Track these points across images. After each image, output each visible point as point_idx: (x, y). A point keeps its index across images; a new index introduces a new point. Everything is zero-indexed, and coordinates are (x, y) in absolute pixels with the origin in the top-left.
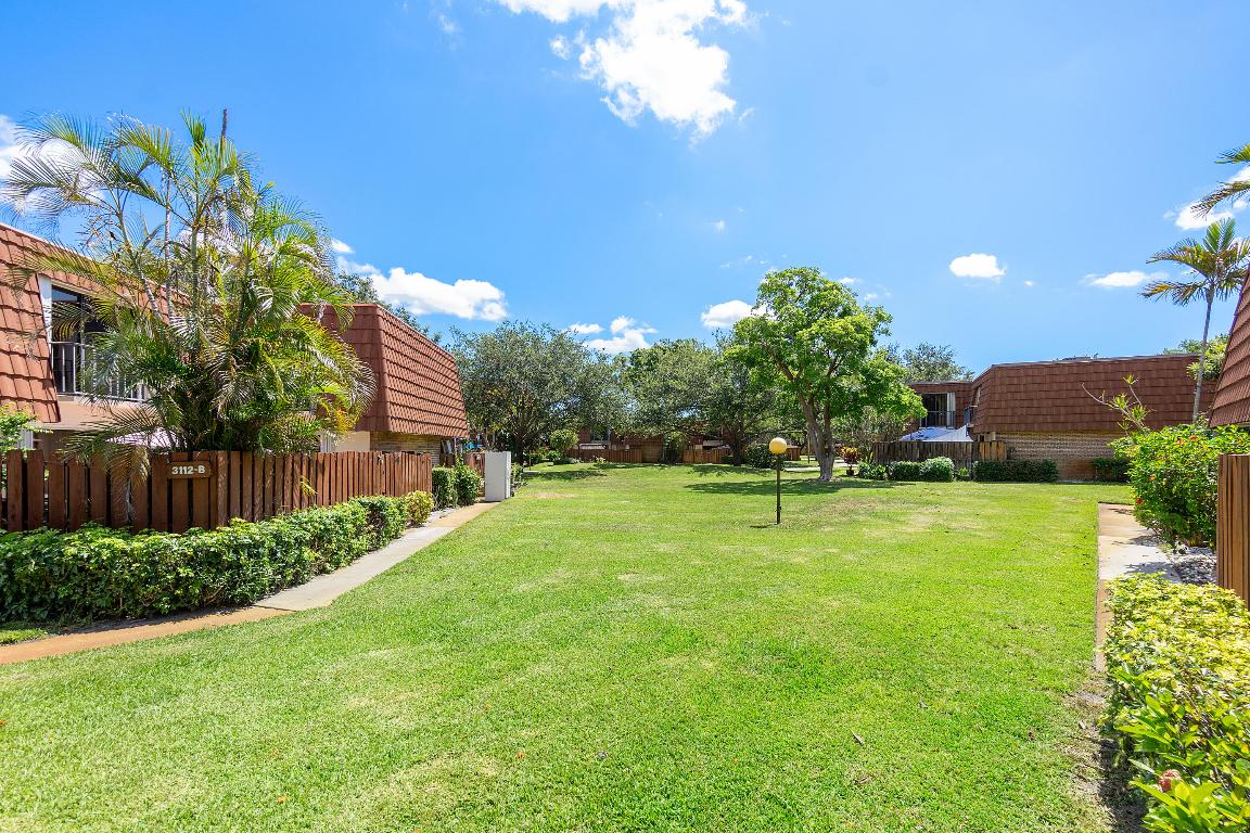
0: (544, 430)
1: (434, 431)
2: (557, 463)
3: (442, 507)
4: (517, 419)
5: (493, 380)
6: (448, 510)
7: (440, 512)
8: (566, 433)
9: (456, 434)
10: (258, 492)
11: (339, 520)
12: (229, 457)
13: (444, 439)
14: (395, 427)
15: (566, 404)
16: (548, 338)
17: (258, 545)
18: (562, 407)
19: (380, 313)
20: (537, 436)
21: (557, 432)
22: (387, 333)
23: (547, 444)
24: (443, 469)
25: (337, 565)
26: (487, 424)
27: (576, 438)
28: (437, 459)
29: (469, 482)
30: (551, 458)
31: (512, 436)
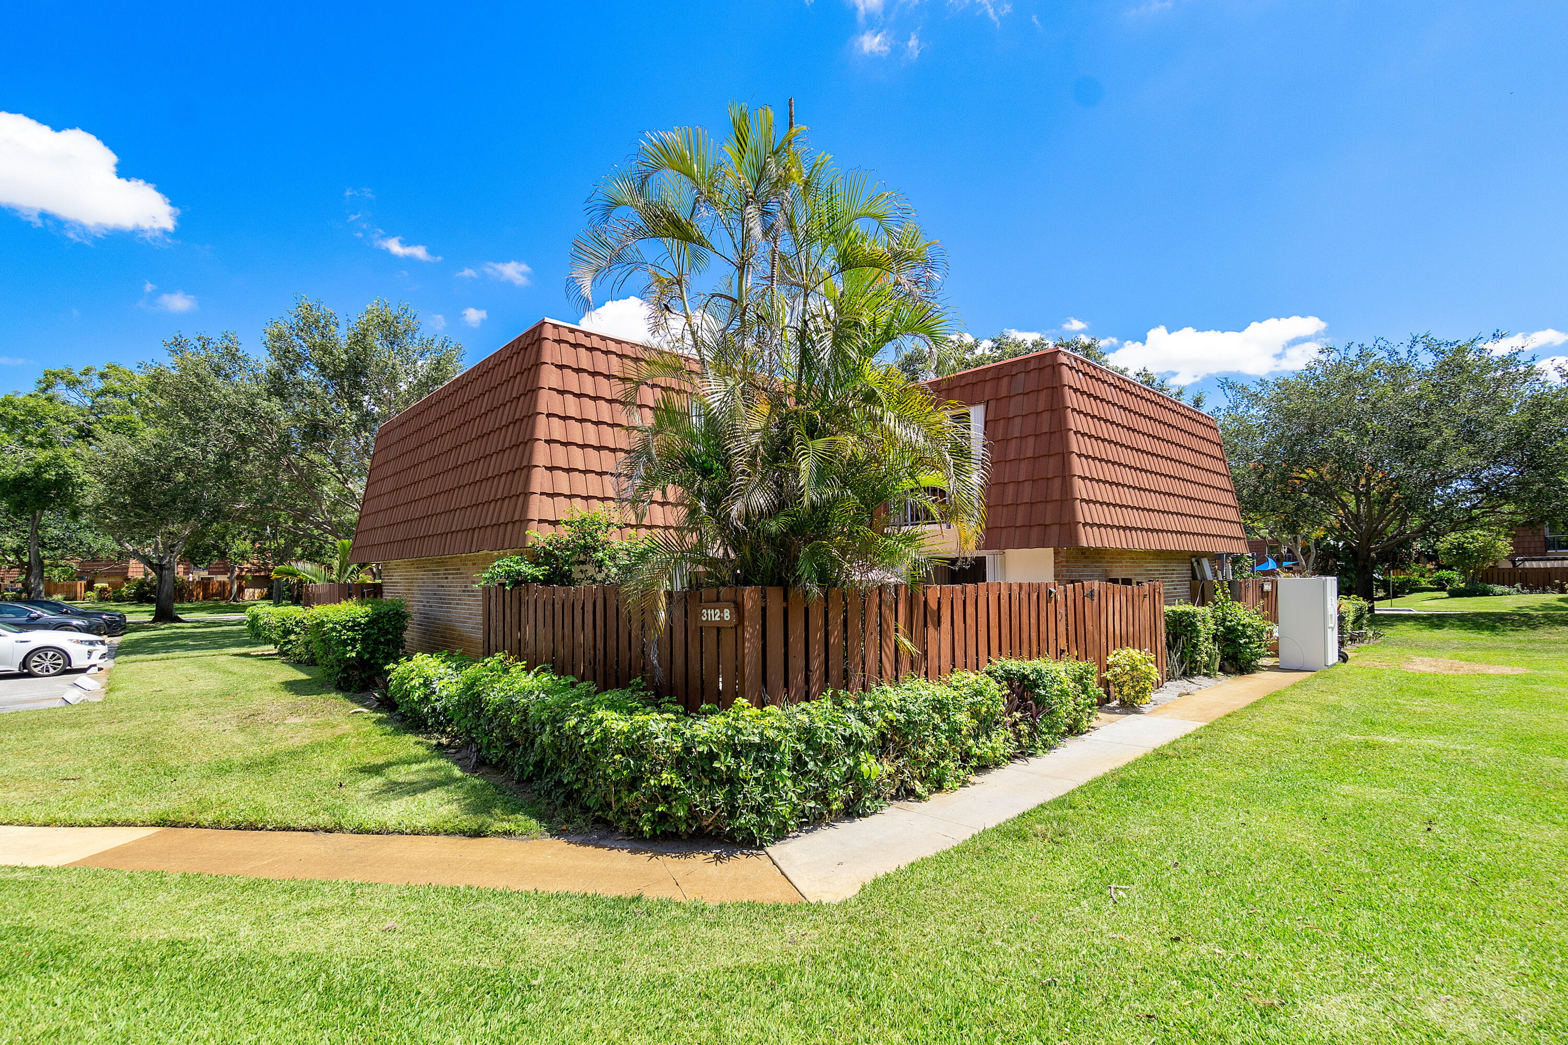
0: (1422, 531)
1: (1170, 543)
2: (1455, 594)
3: (1188, 674)
4: (1357, 517)
5: (1302, 452)
6: (1199, 680)
7: (1184, 683)
8: (1478, 537)
9: (1221, 547)
10: (816, 649)
11: (939, 706)
12: (764, 597)
13: (1197, 556)
14: (1088, 538)
15: (1477, 481)
16: (1427, 360)
17: (773, 746)
18: (1464, 485)
19: (1064, 359)
20: (1405, 543)
21: (1453, 537)
22: (1076, 390)
23: (1430, 558)
24: (1189, 608)
25: (939, 786)
26: (1293, 528)
27: (1504, 546)
28: (1184, 589)
29: (1243, 634)
30: (1440, 585)
31: (1347, 546)
